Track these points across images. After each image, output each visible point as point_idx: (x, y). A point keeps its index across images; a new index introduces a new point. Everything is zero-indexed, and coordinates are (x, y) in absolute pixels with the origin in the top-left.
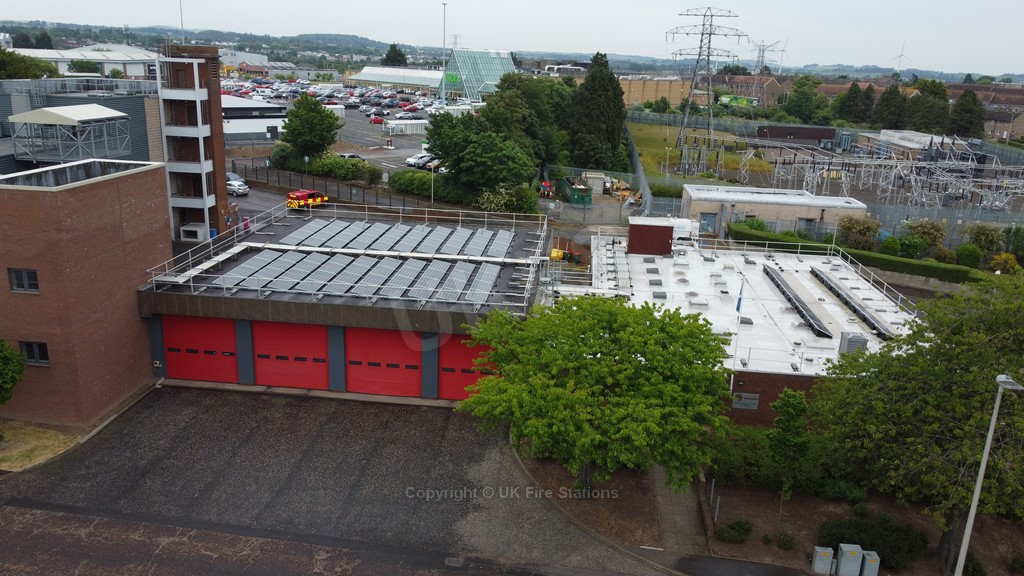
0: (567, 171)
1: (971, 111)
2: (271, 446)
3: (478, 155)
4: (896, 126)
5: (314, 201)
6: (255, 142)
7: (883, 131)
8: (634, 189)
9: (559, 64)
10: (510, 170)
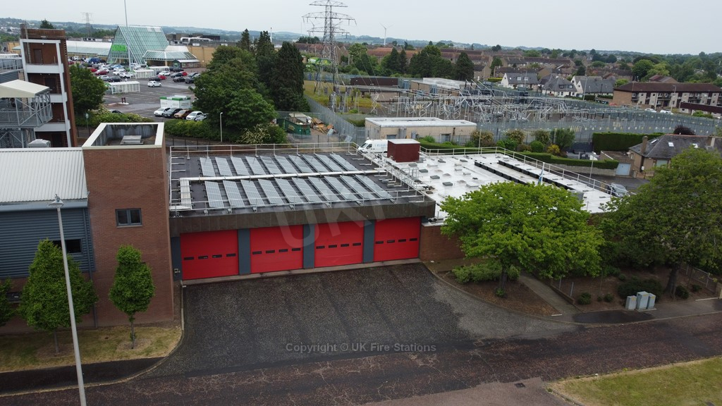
1: (467, 65)
3: (241, 105)
4: (429, 76)
7: (424, 79)
9: (190, 36)
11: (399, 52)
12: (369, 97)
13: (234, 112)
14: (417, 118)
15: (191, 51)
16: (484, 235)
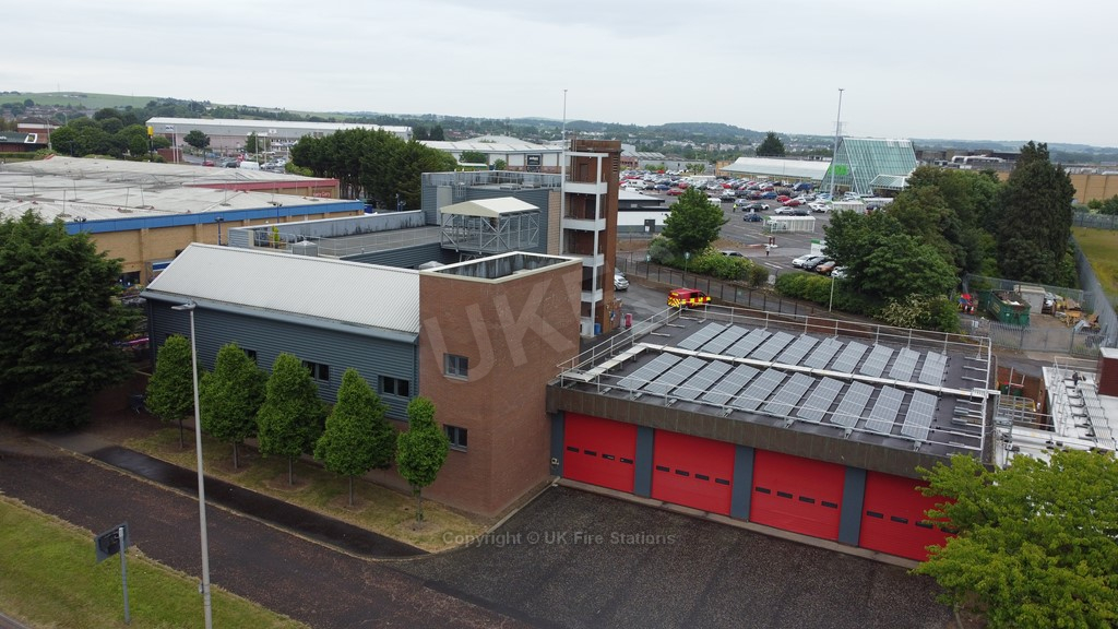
0: (992, 282)
2: (671, 570)
3: (887, 260)
5: (696, 301)
6: (633, 234)
8: (1086, 310)
9: (969, 154)
10: (926, 279)
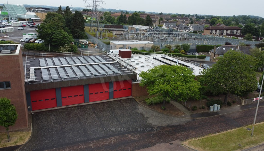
1: (150, 20)
2: (87, 118)
4: (135, 24)
7: (133, 25)
11: (123, 15)
12: (112, 33)
13: (55, 40)
14: (130, 41)
15: (37, 14)
16: (156, 86)
